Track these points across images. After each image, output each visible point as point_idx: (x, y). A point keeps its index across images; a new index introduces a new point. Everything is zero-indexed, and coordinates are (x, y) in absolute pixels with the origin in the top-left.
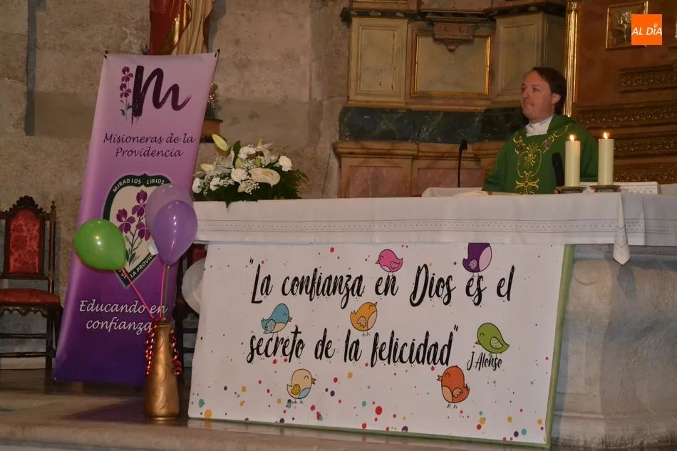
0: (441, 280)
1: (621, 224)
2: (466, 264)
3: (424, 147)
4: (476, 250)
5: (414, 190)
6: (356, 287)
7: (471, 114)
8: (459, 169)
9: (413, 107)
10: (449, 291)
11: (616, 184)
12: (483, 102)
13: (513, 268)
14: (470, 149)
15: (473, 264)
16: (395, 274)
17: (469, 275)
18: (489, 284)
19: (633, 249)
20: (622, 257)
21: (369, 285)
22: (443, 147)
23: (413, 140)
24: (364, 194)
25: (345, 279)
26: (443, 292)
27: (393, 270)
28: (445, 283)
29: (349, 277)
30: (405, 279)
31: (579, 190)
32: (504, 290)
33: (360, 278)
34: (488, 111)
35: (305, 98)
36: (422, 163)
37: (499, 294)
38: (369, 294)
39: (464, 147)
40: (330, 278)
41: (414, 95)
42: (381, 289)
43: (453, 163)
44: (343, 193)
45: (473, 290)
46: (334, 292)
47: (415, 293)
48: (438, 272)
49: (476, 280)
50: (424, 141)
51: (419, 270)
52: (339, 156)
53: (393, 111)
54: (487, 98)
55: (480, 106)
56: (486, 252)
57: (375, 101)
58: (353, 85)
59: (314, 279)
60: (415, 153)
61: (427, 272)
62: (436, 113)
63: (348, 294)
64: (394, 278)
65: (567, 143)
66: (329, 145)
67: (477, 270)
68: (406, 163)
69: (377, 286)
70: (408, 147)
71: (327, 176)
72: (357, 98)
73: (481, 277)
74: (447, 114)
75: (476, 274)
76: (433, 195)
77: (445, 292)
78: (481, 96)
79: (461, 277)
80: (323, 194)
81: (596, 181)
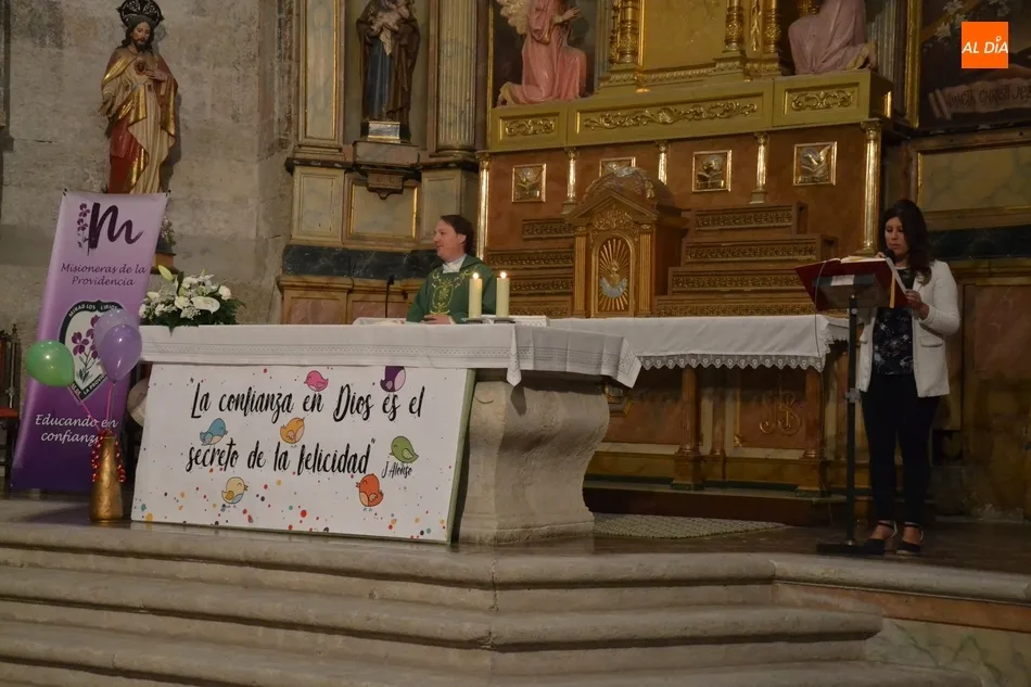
0: (361, 398)
1: (513, 350)
2: (383, 384)
3: (358, 282)
4: (392, 372)
5: (348, 319)
6: (285, 404)
7: (400, 254)
8: (387, 302)
9: (350, 247)
10: (368, 411)
11: (511, 317)
12: (412, 245)
13: (423, 389)
14: (397, 285)
15: (389, 385)
16: (321, 393)
17: (385, 394)
18: (403, 402)
19: (525, 374)
20: (514, 379)
21: (297, 402)
22: (375, 283)
23: (349, 275)
24: (304, 321)
25: (276, 397)
26: (363, 409)
27: (319, 389)
28: (365, 400)
29: (280, 395)
30: (330, 398)
31: (480, 321)
32: (415, 408)
33: (290, 396)
34: (414, 252)
35: (252, 235)
36: (354, 296)
37: (411, 411)
38: (297, 410)
39: (391, 282)
40: (263, 396)
41: (348, 235)
42: (308, 406)
43: (382, 297)
44: (285, 320)
45: (388, 407)
46: (266, 408)
47: (338, 410)
48: (359, 391)
49: (391, 399)
50: (358, 276)
51: (342, 390)
52: (281, 289)
53: (331, 249)
54: (414, 241)
55: (407, 248)
56: (401, 374)
57: (314, 240)
58: (295, 224)
59: (248, 396)
60: (350, 287)
61: (349, 392)
62: (366, 254)
63: (278, 411)
64: (320, 396)
65: (471, 281)
66: (273, 279)
67: (393, 390)
68: (342, 296)
69: (305, 403)
70: (345, 282)
71: (271, 306)
72: (300, 237)
73: (396, 396)
74: (380, 254)
75: (392, 394)
76: (362, 323)
77: (365, 409)
78: (409, 239)
79: (379, 396)
80: (268, 321)
81: (494, 313)
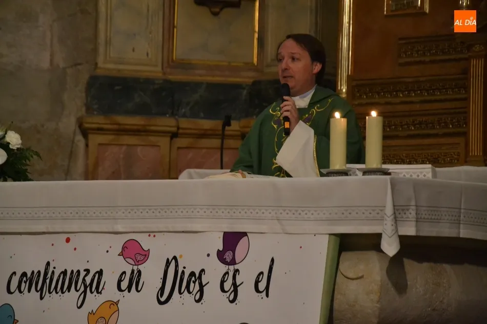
0: (192, 274)
1: (389, 210)
2: (221, 255)
3: (185, 123)
4: (232, 240)
5: (172, 172)
6: (96, 283)
7: (238, 86)
8: (222, 149)
9: (170, 77)
10: (201, 291)
11: (384, 166)
12: (251, 74)
13: (273, 260)
14: (235, 126)
15: (228, 256)
16: (140, 267)
17: (223, 268)
18: (246, 278)
19: (404, 240)
20: (390, 247)
21: (110, 281)
22: (206, 124)
23: (173, 115)
24: (115, 176)
25: (83, 274)
26: (195, 287)
27: (138, 263)
28: (197, 277)
29: (88, 271)
30: (152, 273)
31: (345, 173)
32: (262, 286)
33: (100, 273)
34: (255, 83)
35: (46, 64)
36: (181, 142)
37: (257, 290)
38: (110, 291)
39: (227, 123)
40: (65, 273)
41: (171, 63)
42: (124, 285)
43: (216, 142)
44: (90, 174)
45: (228, 285)
46: (69, 289)
47: (162, 289)
48: (189, 265)
49: (231, 274)
50: (184, 116)
51: (168, 263)
52: (85, 133)
53: (148, 81)
54: (255, 69)
55: (246, 78)
56: (244, 240)
57: (128, 69)
58: (101, 50)
59: (46, 274)
60: (174, 129)
61: (177, 266)
62: (194, 86)
63: (85, 292)
64: (139, 272)
65: (332, 120)
66: (73, 120)
67: (233, 262)
68: (164, 141)
69: (120, 281)
70: (167, 123)
71: (72, 155)
72: (107, 65)
73: (237, 271)
74: (211, 86)
75: (232, 268)
76: (191, 177)
77: (197, 287)
78: (249, 66)
79: (215, 270)
80: (67, 175)
81: (364, 162)
